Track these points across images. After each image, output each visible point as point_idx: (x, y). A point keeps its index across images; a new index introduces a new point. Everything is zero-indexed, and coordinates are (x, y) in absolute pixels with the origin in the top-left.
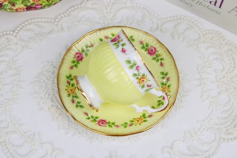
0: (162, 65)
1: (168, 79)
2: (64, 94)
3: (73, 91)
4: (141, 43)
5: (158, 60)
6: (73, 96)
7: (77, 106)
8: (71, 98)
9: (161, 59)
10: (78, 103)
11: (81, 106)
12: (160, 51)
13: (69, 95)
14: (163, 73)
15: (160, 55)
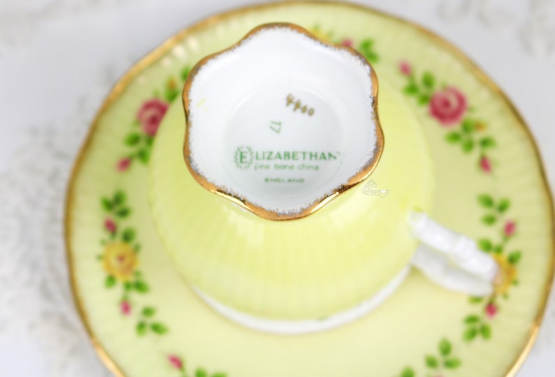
0: (485, 164)
1: (510, 229)
2: (91, 278)
3: (127, 261)
4: (405, 69)
5: (469, 146)
6: (128, 286)
7: (141, 327)
8: (117, 292)
9: (486, 143)
10: (148, 312)
11: (157, 329)
12: (482, 107)
13: (111, 280)
14: (487, 201)
15: (479, 126)
